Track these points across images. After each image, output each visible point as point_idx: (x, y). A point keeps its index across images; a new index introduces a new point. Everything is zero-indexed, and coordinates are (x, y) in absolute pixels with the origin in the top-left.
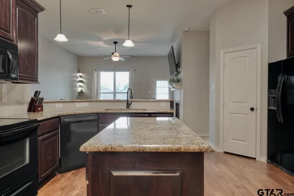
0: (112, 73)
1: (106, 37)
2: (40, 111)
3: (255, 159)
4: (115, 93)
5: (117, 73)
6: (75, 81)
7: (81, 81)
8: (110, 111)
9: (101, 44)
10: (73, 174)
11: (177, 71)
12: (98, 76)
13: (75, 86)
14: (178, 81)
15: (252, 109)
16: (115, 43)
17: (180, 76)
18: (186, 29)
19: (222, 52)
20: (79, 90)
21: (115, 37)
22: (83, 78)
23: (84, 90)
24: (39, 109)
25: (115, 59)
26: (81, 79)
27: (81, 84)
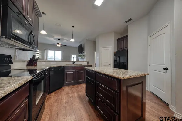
0: (54, 51)
1: (55, 37)
2: (35, 65)
4: (54, 59)
5: (56, 52)
8: (67, 65)
9: (52, 39)
10: (55, 93)
11: (83, 52)
12: (47, 52)
14: (83, 56)
16: (59, 39)
17: (84, 54)
18: (87, 39)
19: (101, 48)
20: (37, 57)
21: (60, 37)
22: (39, 52)
24: (35, 64)
25: (59, 46)
26: (38, 52)
27: (38, 54)
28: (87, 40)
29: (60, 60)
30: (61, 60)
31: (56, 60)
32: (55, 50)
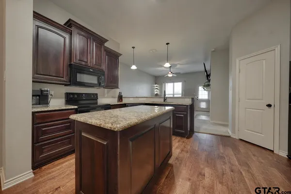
2: (121, 101)
3: (273, 151)
4: (173, 95)
5: (175, 84)
6: (154, 89)
7: (157, 89)
11: (208, 79)
12: (165, 85)
13: (154, 91)
14: (209, 85)
15: (269, 106)
16: (170, 67)
20: (156, 93)
22: (158, 87)
23: (158, 93)
25: (170, 75)
26: (156, 87)
27: (157, 90)
28: (214, 51)
29: (180, 96)
30: (182, 96)
31: (175, 96)
32: (173, 82)
